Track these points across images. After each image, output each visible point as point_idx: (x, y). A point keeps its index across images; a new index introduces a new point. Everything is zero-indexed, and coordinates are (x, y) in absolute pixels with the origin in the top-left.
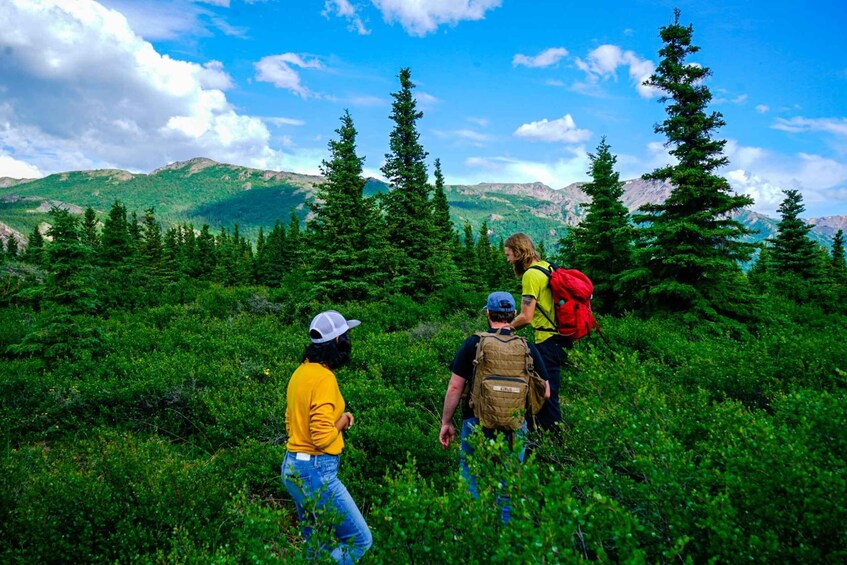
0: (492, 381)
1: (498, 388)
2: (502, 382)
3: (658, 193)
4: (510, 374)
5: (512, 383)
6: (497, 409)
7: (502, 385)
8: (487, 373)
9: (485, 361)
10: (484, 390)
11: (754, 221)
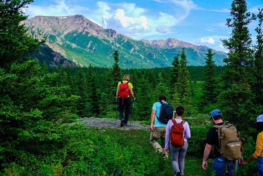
0: (230, 143)
1: (233, 146)
2: (233, 143)
3: (80, 24)
4: (234, 139)
5: (237, 142)
6: (234, 153)
7: (233, 144)
8: (227, 141)
9: (225, 137)
10: (227, 147)
11: (126, 41)
